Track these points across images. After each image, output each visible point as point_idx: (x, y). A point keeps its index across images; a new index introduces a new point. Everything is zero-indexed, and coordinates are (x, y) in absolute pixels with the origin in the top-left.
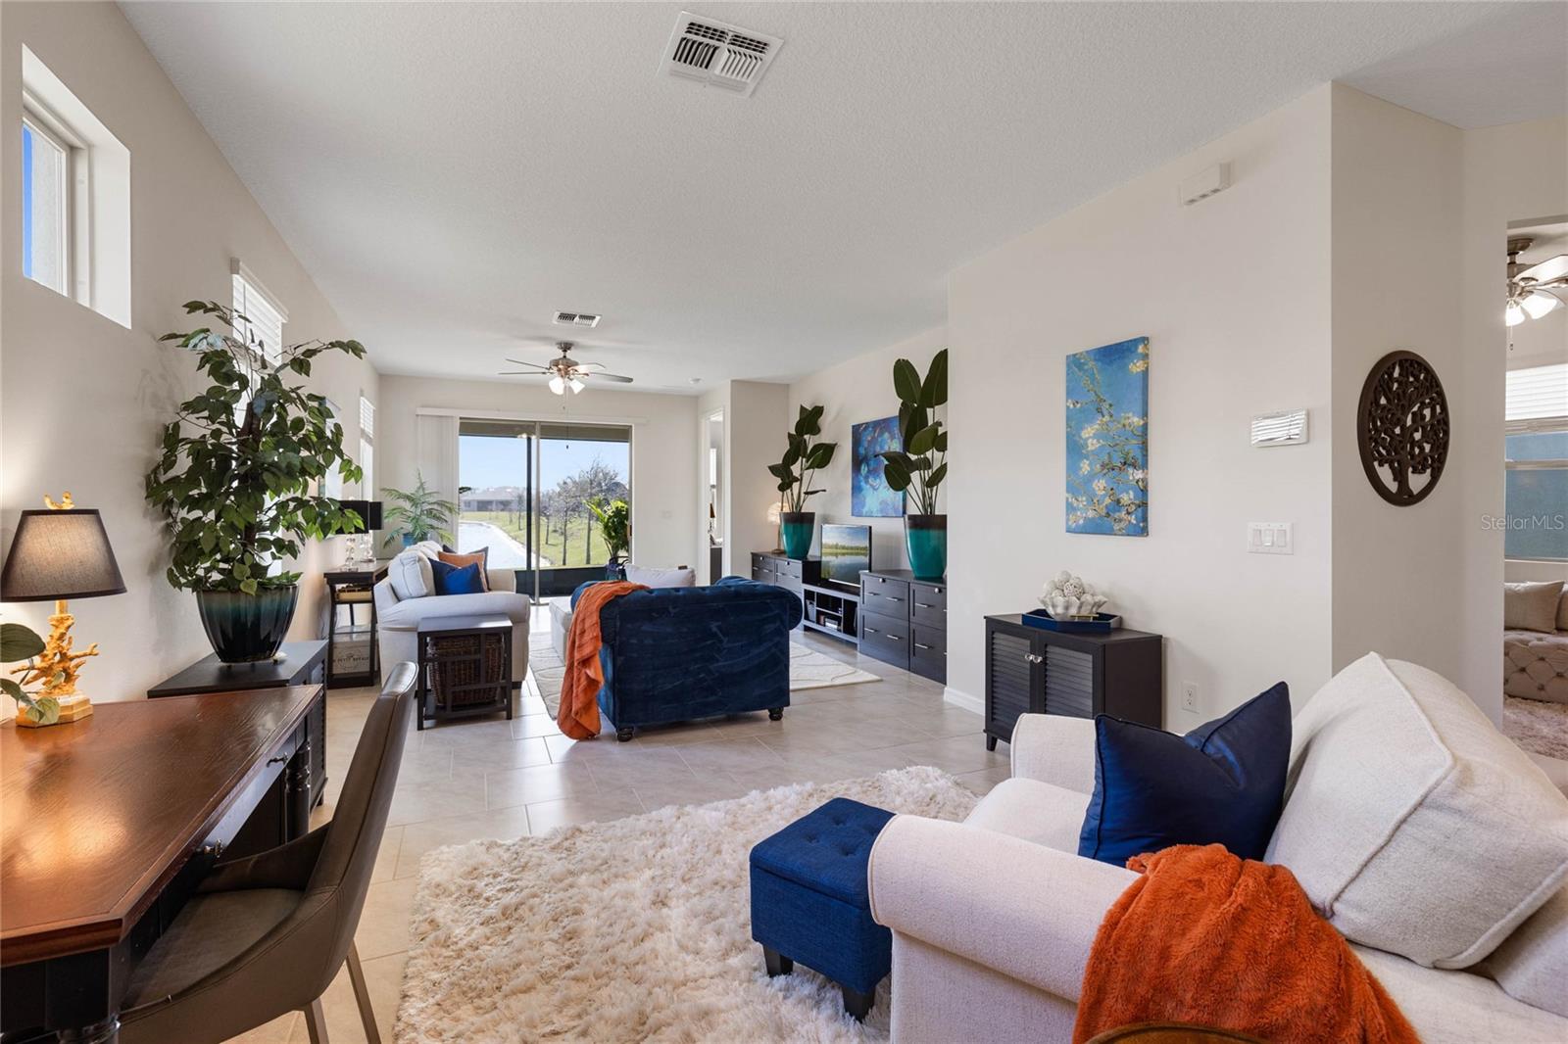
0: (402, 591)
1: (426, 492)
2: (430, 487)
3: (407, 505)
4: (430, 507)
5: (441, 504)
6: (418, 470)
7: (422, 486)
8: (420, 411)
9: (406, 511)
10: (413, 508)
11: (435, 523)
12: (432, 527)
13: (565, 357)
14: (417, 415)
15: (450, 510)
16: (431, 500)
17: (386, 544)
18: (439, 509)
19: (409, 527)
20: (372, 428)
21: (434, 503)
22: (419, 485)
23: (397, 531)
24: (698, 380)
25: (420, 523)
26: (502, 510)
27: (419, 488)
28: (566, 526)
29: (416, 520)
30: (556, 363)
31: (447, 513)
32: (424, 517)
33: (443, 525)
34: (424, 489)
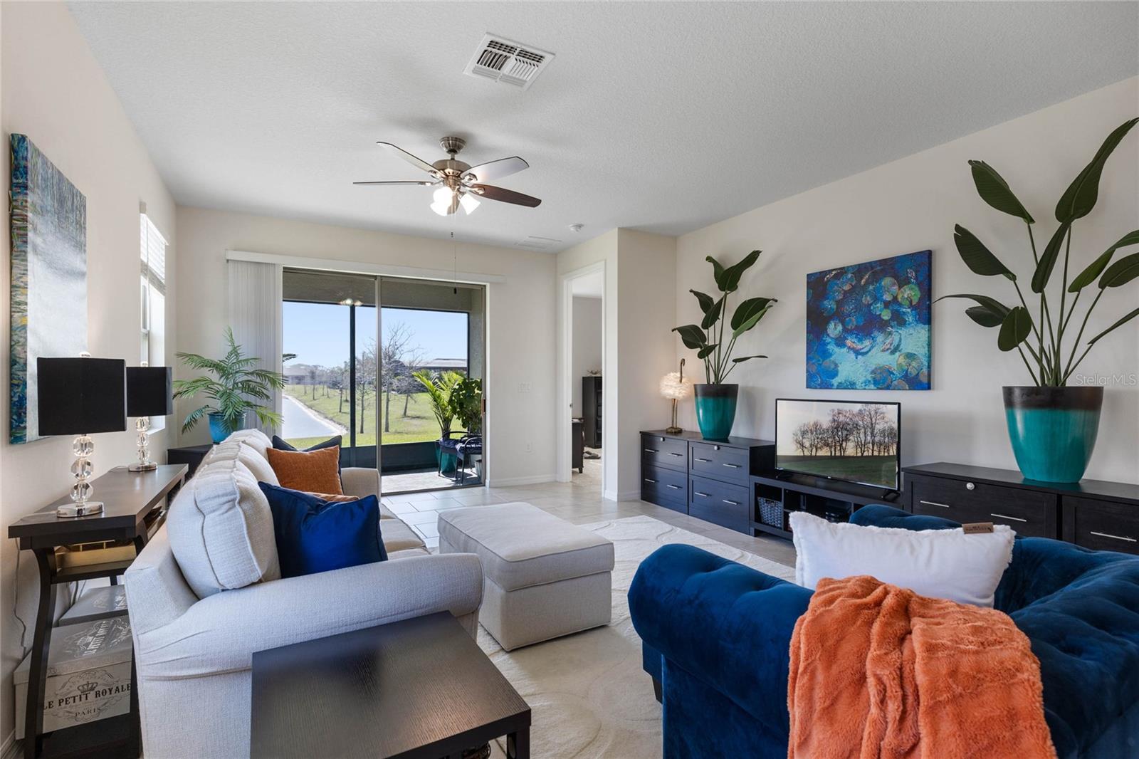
0: (200, 575)
1: (241, 358)
2: (246, 351)
3: (214, 376)
4: (246, 378)
5: (260, 374)
6: (230, 329)
7: (235, 351)
8: (233, 255)
9: (213, 384)
10: (222, 381)
11: (252, 399)
12: (248, 404)
13: (453, 159)
14: (228, 261)
15: (273, 382)
16: (249, 368)
17: (185, 428)
18: (258, 380)
19: (217, 405)
20: (163, 270)
21: (252, 373)
22: (230, 349)
23: (200, 410)
24: (580, 226)
25: (233, 399)
26: (298, 383)
27: (230, 354)
28: (363, 397)
29: (227, 395)
30: (441, 166)
31: (269, 386)
32: (237, 392)
33: (264, 402)
34: (237, 355)
